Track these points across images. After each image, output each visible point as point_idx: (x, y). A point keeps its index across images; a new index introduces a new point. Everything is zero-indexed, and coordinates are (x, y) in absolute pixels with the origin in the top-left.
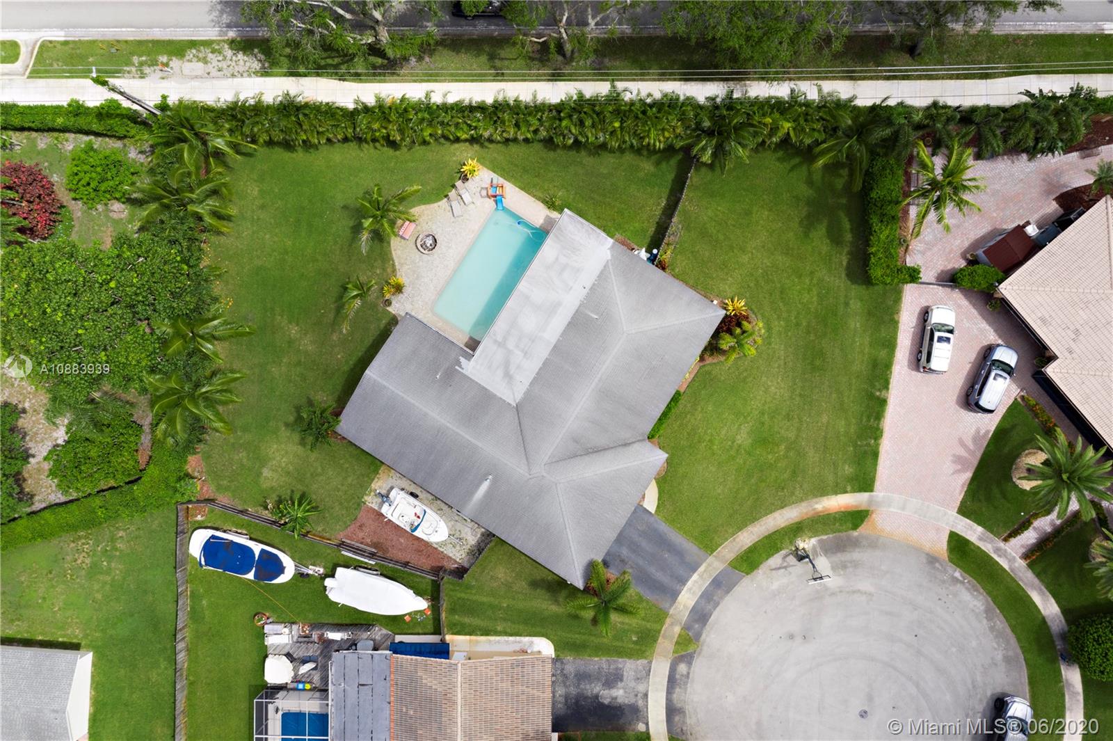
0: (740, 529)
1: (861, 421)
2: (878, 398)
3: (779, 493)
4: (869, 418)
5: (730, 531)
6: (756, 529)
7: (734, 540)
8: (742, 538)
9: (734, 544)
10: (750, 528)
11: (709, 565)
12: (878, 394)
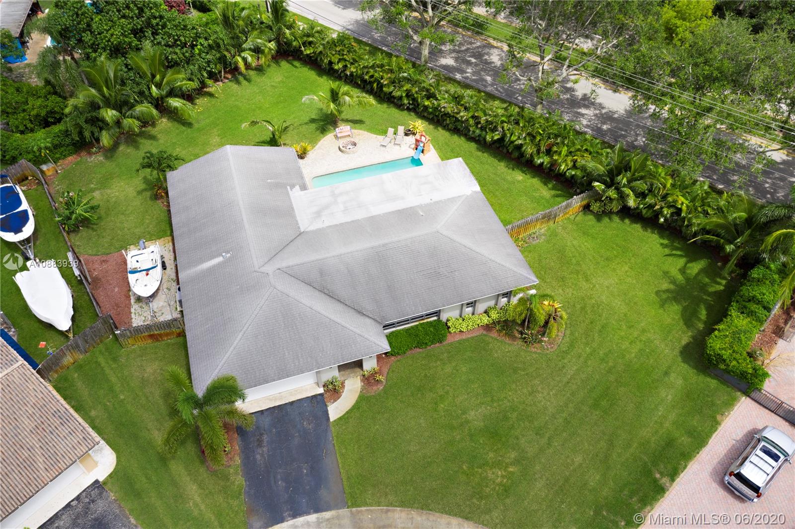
0: (403, 504)
1: (621, 491)
2: (655, 481)
3: (475, 500)
4: (632, 494)
5: (391, 498)
6: (419, 519)
7: (387, 511)
8: (397, 515)
9: (384, 516)
10: (414, 513)
11: (338, 517)
12: (658, 476)
